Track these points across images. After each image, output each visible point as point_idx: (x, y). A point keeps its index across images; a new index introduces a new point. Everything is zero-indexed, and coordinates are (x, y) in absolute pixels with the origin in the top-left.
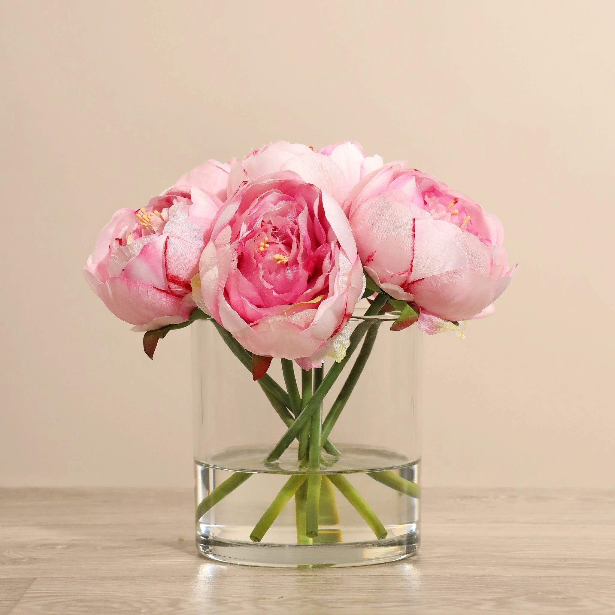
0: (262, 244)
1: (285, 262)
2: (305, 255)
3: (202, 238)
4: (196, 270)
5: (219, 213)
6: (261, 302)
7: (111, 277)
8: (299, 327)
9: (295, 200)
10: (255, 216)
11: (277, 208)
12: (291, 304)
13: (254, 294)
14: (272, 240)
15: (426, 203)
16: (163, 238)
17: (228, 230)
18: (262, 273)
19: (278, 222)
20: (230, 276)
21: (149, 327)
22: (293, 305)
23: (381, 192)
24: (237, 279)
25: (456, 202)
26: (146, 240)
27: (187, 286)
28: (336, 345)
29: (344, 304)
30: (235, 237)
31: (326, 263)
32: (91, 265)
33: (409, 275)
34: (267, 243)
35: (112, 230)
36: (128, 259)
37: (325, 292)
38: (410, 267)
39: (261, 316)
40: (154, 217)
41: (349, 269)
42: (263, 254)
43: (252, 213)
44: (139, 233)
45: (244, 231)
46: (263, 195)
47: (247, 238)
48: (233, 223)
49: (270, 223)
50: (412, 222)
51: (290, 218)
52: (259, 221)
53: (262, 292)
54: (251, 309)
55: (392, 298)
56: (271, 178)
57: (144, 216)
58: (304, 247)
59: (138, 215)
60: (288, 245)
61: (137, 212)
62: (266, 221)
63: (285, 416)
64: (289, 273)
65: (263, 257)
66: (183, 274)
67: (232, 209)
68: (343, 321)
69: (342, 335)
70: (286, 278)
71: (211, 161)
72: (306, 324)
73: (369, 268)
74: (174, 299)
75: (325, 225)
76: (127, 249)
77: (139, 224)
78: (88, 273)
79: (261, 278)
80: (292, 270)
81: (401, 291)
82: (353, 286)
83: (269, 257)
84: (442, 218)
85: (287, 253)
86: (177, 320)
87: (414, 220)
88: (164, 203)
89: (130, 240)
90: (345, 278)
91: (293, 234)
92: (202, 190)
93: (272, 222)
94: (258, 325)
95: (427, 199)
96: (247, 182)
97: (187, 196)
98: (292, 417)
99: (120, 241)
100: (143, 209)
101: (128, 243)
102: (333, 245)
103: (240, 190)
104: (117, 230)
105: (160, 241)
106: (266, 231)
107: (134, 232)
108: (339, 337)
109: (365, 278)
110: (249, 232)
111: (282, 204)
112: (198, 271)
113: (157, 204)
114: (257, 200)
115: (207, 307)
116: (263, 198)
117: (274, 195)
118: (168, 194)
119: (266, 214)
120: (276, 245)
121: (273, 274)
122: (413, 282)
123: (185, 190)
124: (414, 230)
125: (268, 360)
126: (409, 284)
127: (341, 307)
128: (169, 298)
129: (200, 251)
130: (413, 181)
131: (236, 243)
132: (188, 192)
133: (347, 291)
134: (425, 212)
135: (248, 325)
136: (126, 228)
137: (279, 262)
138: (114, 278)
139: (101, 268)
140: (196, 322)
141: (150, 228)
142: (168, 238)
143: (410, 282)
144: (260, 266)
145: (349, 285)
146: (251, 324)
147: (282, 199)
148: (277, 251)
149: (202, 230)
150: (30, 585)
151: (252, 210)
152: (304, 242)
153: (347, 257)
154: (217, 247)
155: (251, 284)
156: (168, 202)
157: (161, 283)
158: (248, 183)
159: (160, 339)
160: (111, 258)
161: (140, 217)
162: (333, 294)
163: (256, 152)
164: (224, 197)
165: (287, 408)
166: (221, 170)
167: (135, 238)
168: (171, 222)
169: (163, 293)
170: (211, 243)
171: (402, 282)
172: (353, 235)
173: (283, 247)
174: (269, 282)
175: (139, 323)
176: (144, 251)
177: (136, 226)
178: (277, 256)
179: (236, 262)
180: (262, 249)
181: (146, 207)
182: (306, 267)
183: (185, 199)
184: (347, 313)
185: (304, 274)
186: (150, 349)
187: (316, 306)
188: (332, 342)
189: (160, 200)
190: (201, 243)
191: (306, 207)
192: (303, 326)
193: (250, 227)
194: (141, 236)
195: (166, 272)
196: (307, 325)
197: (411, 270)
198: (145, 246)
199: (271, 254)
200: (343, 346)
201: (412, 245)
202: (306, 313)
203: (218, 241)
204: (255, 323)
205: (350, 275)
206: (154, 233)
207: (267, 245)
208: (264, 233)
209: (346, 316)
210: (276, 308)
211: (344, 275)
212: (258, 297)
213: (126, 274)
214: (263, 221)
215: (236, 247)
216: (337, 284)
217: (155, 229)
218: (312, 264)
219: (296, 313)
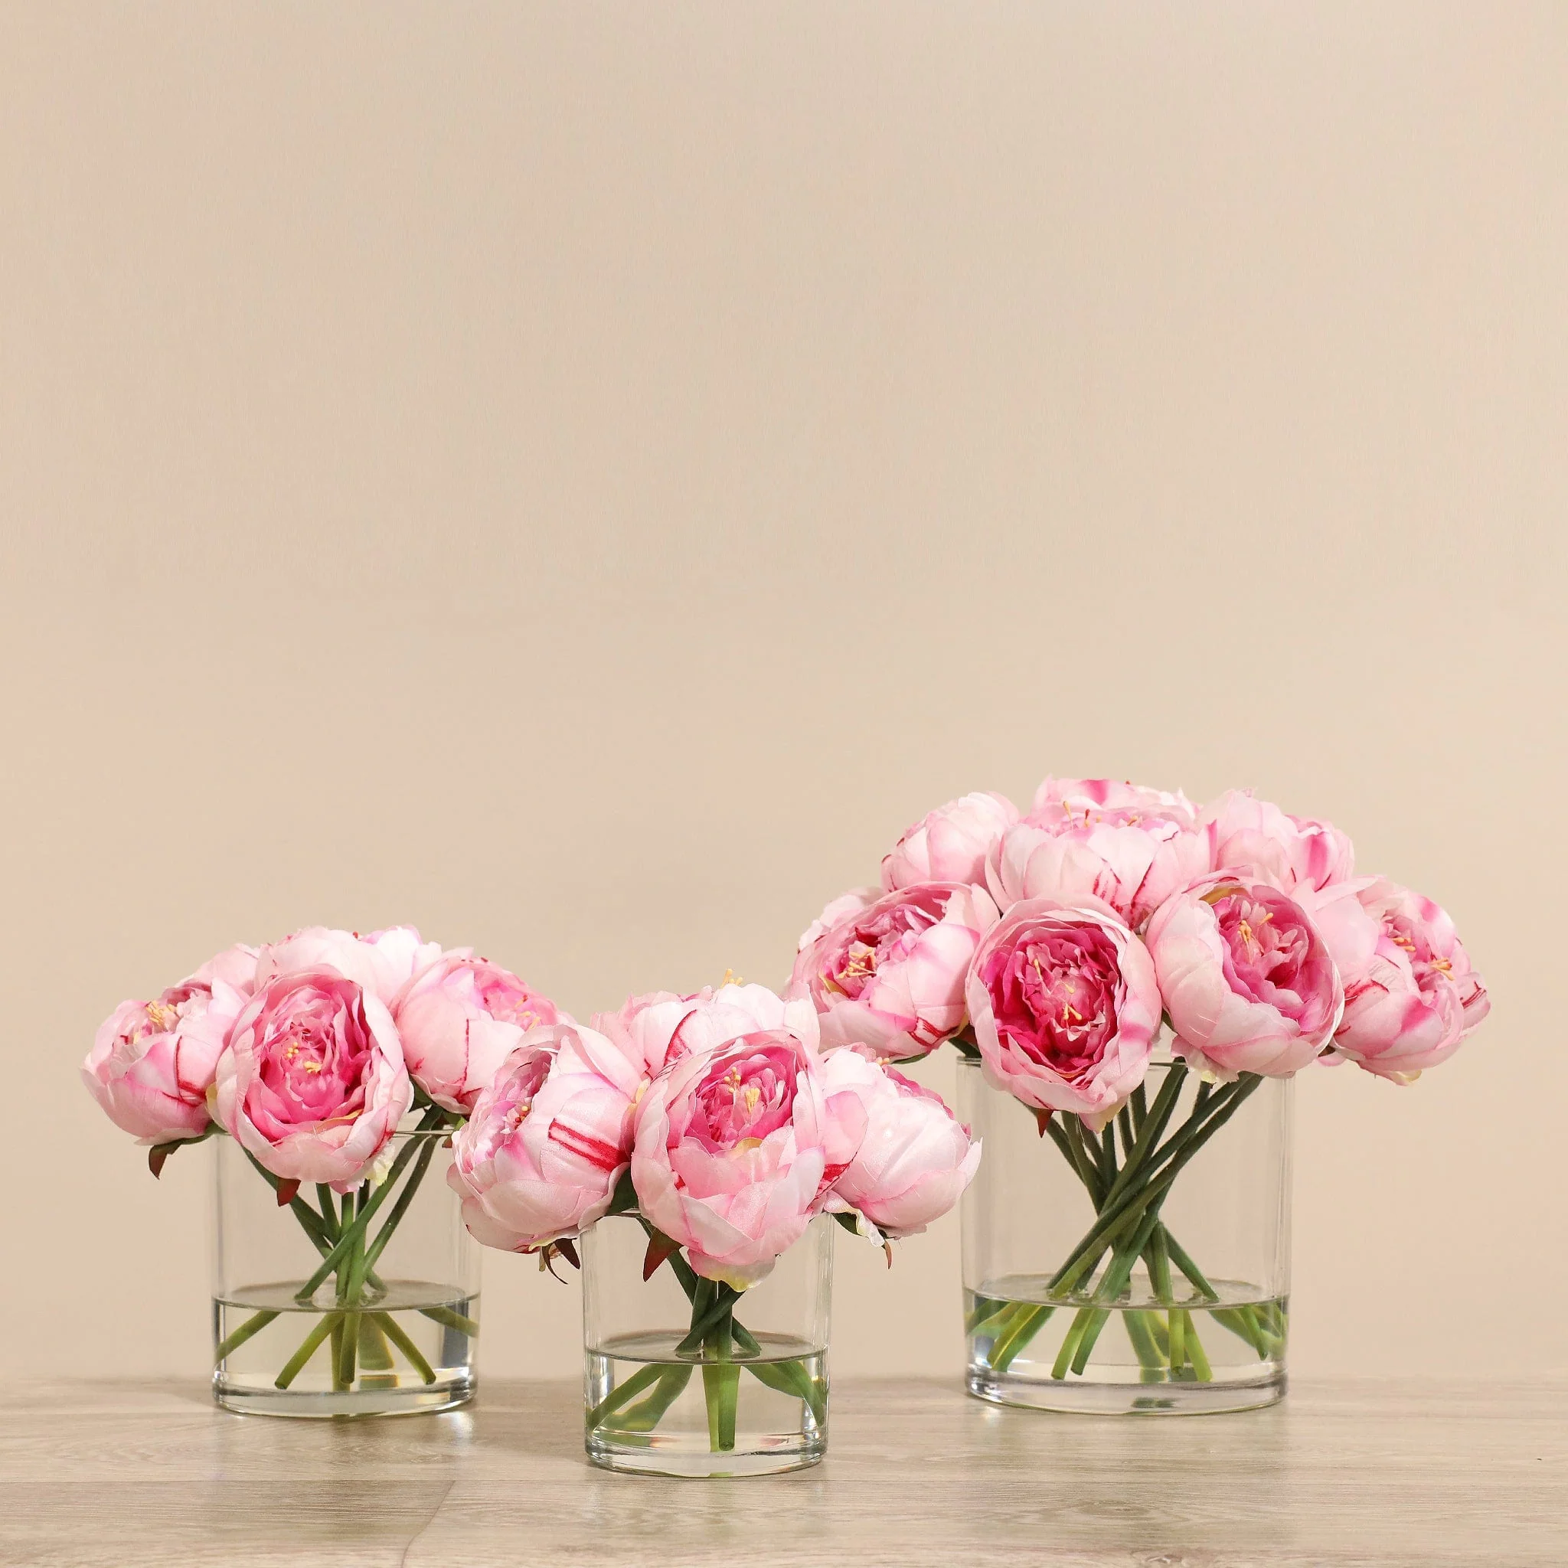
0: (291, 1050)
1: (317, 1071)
2: (341, 1063)
3: (222, 1039)
4: (212, 1079)
5: (241, 1013)
6: (288, 1117)
7: (112, 1079)
8: (331, 1146)
9: (332, 998)
10: (283, 1017)
11: (308, 1008)
12: (322, 1120)
13: (279, 1107)
14: (303, 1044)
15: (486, 1000)
16: (176, 1037)
17: (251, 1032)
18: (288, 1084)
19: (310, 1023)
20: (251, 1087)
21: (158, 1140)
22: (325, 1121)
23: (430, 989)
24: (259, 1089)
25: (525, 1000)
26: (156, 1039)
27: (202, 1094)
28: (376, 1165)
29: (384, 1121)
30: (259, 1040)
31: (366, 1071)
32: (91, 1064)
33: (463, 1084)
34: (297, 1048)
35: (116, 1026)
36: (132, 1059)
37: (360, 1106)
38: (464, 1075)
39: (287, 1133)
40: (167, 1013)
41: (392, 1080)
42: (292, 1062)
43: (279, 1014)
44: (148, 1030)
45: (270, 1033)
46: (293, 992)
47: (276, 1041)
48: (258, 1025)
49: (301, 1025)
50: (466, 1023)
51: (325, 1020)
52: (288, 1023)
53: (289, 1105)
54: (275, 1125)
55: (445, 1110)
56: (304, 972)
57: (156, 1011)
58: (341, 1053)
59: (149, 1009)
60: (322, 1051)
61: (147, 1005)
62: (296, 1023)
63: (320, 1243)
64: (322, 1084)
65: (292, 1065)
66: (198, 1081)
67: (256, 1008)
68: (383, 1140)
69: (384, 1155)
70: (318, 1090)
71: (238, 945)
72: (339, 1142)
73: (418, 1077)
74: (187, 1108)
75: (367, 1031)
76: (133, 1048)
77: (149, 1020)
78: (86, 1073)
79: (288, 1089)
80: (325, 1080)
81: (455, 1103)
82: (395, 1099)
83: (299, 1065)
84: (504, 1019)
85: (319, 1060)
86: (190, 1133)
87: (468, 1021)
88: (180, 996)
89: (137, 1038)
90: (387, 1091)
91: (328, 1038)
92: (226, 982)
93: (304, 1024)
94: (283, 1144)
95: (490, 997)
96: (276, 976)
97: (207, 989)
98: (329, 1247)
99: (127, 1039)
100: (155, 1002)
101: (134, 1042)
102: (374, 1052)
103: (268, 985)
104: (122, 1027)
105: (171, 1041)
106: (296, 1034)
107: (143, 1028)
108: (380, 1157)
109: (413, 1088)
110: (276, 1035)
111: (317, 1003)
112: (215, 1080)
113: (171, 996)
114: (286, 997)
115: (223, 1121)
116: (294, 994)
117: (307, 992)
118: (185, 986)
119: (297, 1014)
120: (306, 1052)
121: (303, 1084)
122: (469, 1092)
123: (206, 982)
124: (467, 1033)
125: (296, 1183)
126: (464, 1094)
127: (381, 1125)
128: (180, 1107)
129: (218, 1054)
130: (471, 975)
131: (259, 1048)
132: (209, 985)
133: (388, 1104)
134: (484, 1013)
135: (271, 1144)
136: (133, 1023)
137: (309, 1071)
138: (116, 1081)
139: (102, 1069)
140: (213, 1137)
141: (163, 1026)
142: (181, 1038)
143: (465, 1092)
144: (288, 1075)
145: (390, 1098)
146: (275, 1143)
147: (319, 996)
148: (308, 1057)
149: (222, 1031)
150: (449, 1489)
151: (282, 1008)
152: (340, 1048)
153: (389, 1065)
154: (236, 1053)
155: (275, 1095)
156: (184, 995)
157: (173, 1090)
158: (277, 978)
159: (168, 1155)
160: (113, 1057)
161: (151, 1011)
162: (372, 1109)
163: (289, 938)
164: (250, 989)
165: (325, 1238)
166: (250, 957)
167: (144, 1036)
168: (187, 1019)
169: (174, 1100)
170: (229, 1049)
171: (456, 1093)
172: (400, 1040)
173: (314, 1053)
174: (298, 1094)
175: (145, 1136)
176: (152, 1052)
177: (145, 1022)
178: (308, 1064)
179: (258, 1070)
180: (290, 1056)
181: (159, 1000)
182: (342, 1076)
183: (204, 993)
184: (388, 1130)
185: (339, 1085)
186: (156, 1165)
187: (352, 1122)
188: (372, 1163)
189: (175, 993)
190: (221, 1045)
191: (344, 1007)
192: (335, 1145)
193: (278, 1029)
194: (150, 1033)
195: (178, 1077)
196: (341, 1144)
197: (465, 1079)
198: (153, 1046)
199: (301, 1061)
200: (385, 1167)
201: (465, 1050)
202: (340, 1131)
203: (238, 1046)
204: (279, 1141)
205: (392, 1086)
206: (167, 1031)
207: (297, 1051)
208: (292, 1037)
209: (388, 1134)
210: (304, 1123)
211: (385, 1086)
212: (284, 1109)
213: (130, 1077)
214: (292, 1023)
215: (259, 1053)
216: (377, 1097)
217: (167, 1026)
218: (350, 1073)
219: (327, 1130)
